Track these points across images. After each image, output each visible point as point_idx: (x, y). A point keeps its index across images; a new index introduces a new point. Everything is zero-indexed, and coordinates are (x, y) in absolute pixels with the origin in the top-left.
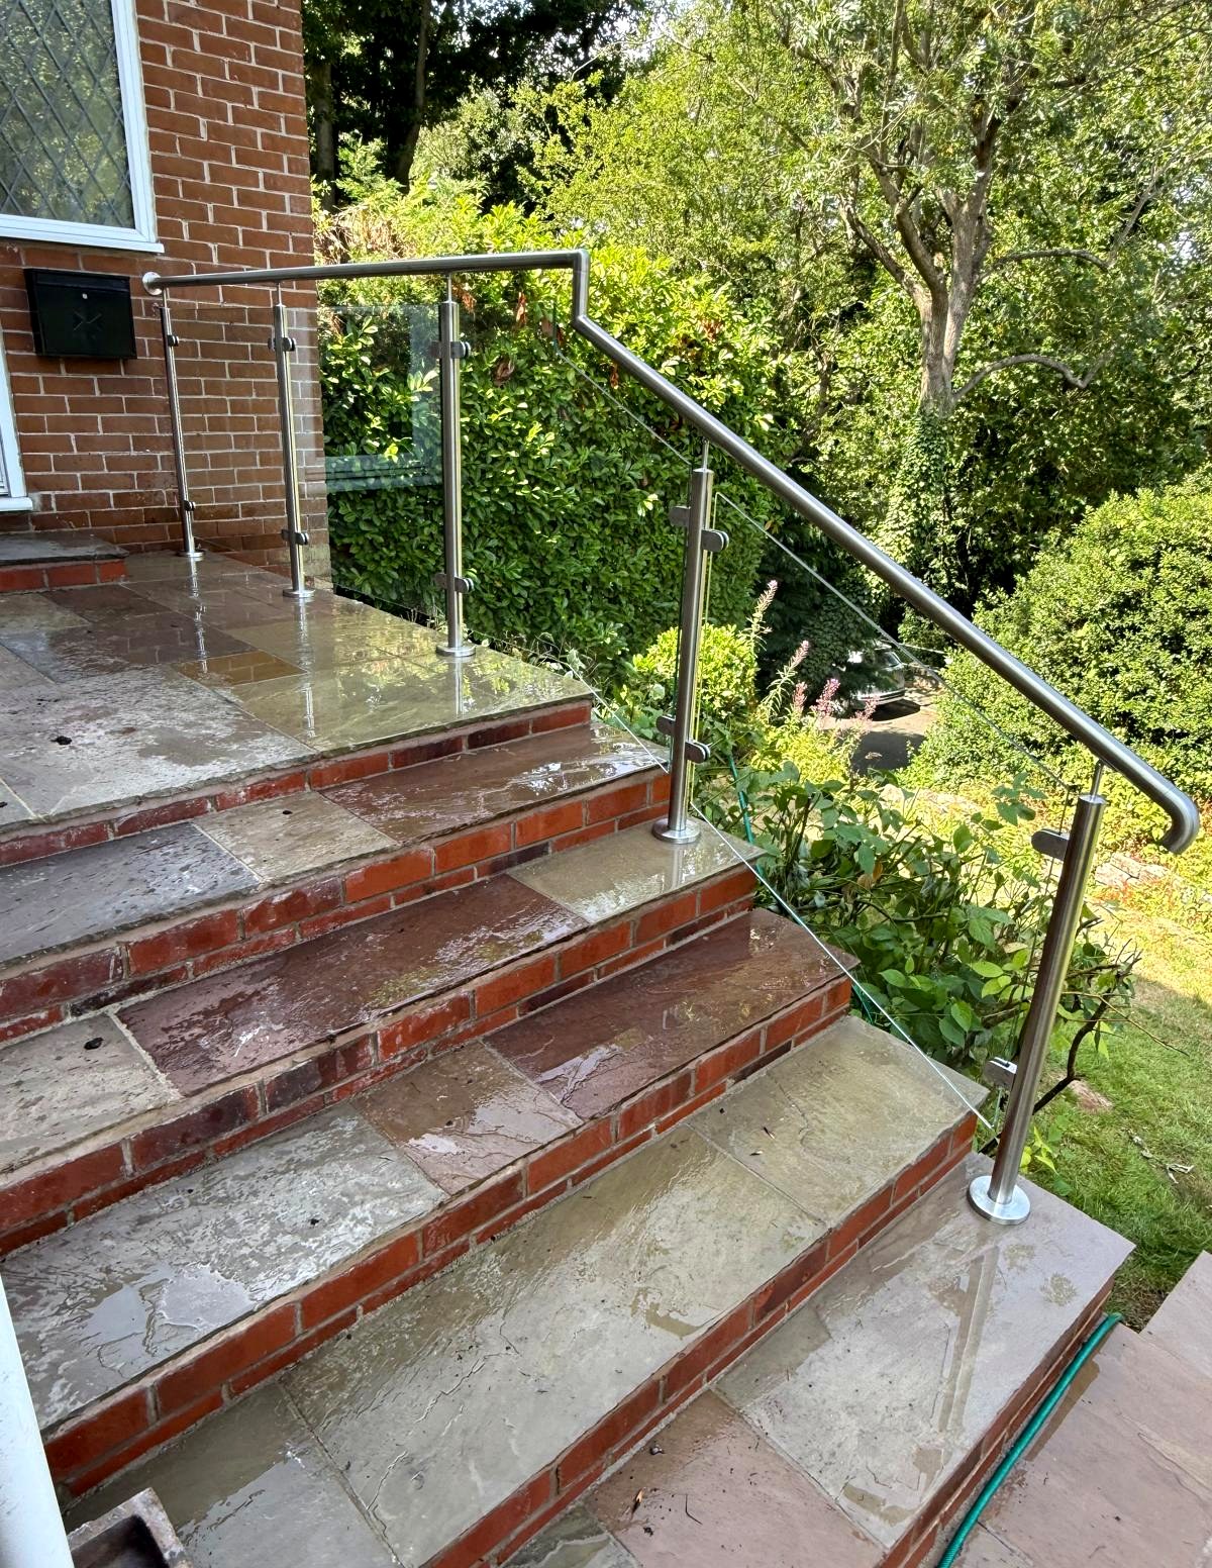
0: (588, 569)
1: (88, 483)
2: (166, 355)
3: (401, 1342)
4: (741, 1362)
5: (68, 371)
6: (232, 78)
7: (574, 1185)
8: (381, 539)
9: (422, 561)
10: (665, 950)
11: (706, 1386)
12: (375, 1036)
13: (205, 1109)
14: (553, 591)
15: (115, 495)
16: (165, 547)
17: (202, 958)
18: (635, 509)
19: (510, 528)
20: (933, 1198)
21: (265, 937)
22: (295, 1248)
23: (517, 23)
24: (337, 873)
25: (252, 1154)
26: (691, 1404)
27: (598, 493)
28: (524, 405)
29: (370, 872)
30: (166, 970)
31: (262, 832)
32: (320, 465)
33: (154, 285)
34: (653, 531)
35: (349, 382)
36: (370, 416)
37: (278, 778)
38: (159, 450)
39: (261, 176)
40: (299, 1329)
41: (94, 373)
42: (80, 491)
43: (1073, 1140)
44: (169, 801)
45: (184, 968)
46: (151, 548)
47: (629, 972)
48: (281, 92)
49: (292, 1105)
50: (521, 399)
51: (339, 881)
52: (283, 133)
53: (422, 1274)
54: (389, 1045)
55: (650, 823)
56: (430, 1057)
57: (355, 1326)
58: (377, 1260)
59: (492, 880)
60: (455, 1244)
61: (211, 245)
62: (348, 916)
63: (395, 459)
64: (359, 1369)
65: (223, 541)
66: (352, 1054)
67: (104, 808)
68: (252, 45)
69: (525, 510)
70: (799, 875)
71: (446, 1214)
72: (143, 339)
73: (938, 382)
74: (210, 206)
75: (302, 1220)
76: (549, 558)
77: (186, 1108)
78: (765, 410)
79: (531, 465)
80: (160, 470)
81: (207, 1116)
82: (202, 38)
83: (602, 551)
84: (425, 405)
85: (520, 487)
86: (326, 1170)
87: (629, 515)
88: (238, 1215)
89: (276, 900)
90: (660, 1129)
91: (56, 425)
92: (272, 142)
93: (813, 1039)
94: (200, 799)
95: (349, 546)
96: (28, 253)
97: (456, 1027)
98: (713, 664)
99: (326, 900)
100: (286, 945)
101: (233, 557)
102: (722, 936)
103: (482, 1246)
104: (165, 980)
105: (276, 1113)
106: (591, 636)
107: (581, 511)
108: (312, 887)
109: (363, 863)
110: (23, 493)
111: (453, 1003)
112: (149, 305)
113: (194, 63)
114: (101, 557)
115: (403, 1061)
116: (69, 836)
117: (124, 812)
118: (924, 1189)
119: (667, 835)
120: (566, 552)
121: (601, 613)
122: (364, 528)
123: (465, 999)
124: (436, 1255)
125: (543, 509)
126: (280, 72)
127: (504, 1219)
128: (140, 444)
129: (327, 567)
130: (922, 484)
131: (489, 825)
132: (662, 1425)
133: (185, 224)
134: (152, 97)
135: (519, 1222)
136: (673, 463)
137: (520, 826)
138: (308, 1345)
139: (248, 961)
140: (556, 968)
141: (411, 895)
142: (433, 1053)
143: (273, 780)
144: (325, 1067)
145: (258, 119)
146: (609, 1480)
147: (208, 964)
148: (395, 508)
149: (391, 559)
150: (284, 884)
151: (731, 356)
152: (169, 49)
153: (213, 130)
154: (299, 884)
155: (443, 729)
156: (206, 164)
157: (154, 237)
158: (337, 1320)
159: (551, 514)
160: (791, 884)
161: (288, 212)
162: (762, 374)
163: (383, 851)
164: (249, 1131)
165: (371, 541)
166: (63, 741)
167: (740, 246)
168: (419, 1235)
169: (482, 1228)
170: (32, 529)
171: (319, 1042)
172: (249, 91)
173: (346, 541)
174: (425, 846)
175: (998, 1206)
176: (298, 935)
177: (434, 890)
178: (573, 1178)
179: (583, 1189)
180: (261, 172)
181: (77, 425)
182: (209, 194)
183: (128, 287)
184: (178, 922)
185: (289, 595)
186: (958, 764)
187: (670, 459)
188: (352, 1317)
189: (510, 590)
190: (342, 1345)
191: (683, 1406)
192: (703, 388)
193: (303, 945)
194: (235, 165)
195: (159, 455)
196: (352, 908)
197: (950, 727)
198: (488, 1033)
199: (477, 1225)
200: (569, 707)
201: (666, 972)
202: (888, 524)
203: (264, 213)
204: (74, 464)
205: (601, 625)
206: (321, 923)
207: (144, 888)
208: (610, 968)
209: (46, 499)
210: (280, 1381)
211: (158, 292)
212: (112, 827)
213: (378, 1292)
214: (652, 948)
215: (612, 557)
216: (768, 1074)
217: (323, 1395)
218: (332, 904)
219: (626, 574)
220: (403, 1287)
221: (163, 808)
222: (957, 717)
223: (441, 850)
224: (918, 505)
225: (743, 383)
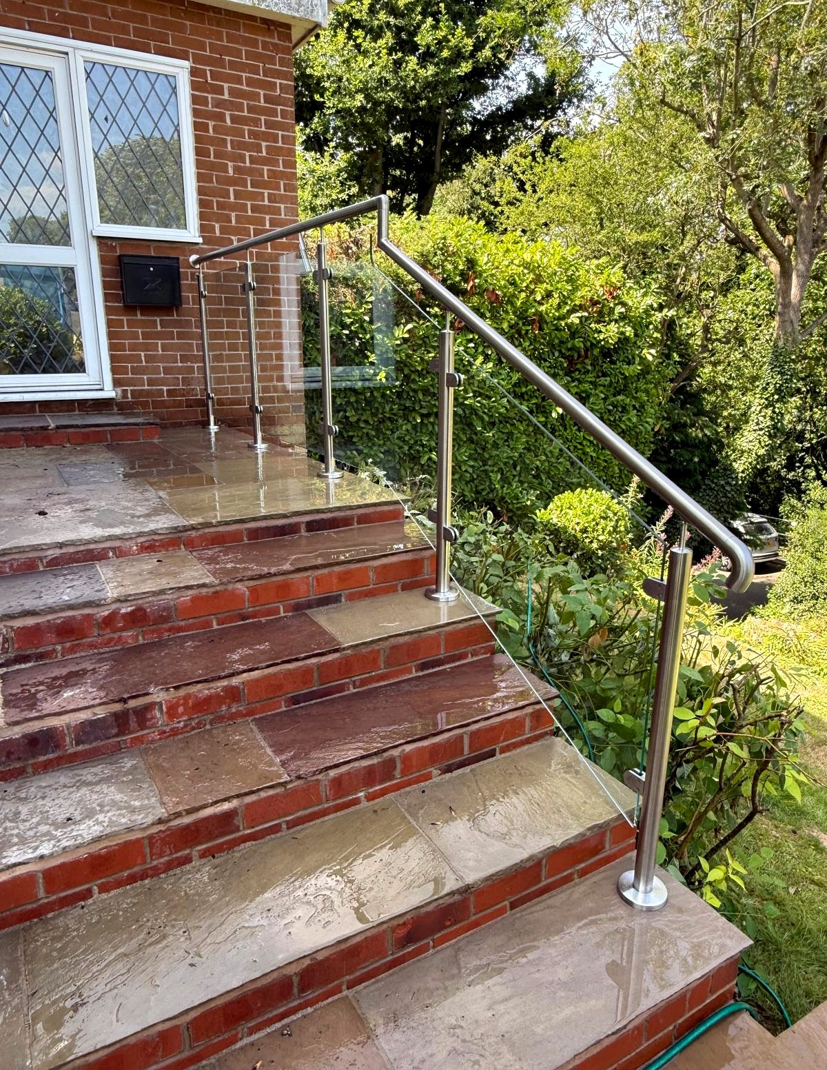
0: (516, 454)
1: (151, 382)
2: (200, 305)
3: (116, 917)
4: (381, 980)
5: (142, 315)
6: (249, 138)
7: (288, 828)
8: (373, 433)
9: (401, 448)
10: (414, 674)
11: (345, 993)
12: (160, 704)
13: (25, 736)
14: (490, 469)
15: (168, 391)
16: (197, 423)
17: (68, 645)
18: (551, 412)
19: (461, 426)
20: (588, 883)
21: (116, 636)
22: (48, 833)
23: (500, 117)
24: (170, 597)
25: (57, 774)
26: (329, 1004)
27: (525, 403)
28: (472, 345)
29: (195, 599)
30: (41, 650)
31: (135, 570)
32: (301, 372)
33: (196, 262)
34: (565, 429)
35: (356, 332)
36: (369, 354)
37: (161, 540)
38: (196, 363)
39: (266, 195)
40: (42, 893)
41: (158, 316)
42: (146, 387)
43: (813, 882)
44: (82, 548)
45: (54, 650)
46: (189, 424)
47: (381, 687)
48: (280, 144)
49: (94, 744)
50: (471, 341)
51: (172, 603)
52: (281, 169)
53: (150, 872)
54: (172, 711)
55: (425, 588)
56: (208, 727)
57: (90, 901)
58: (108, 853)
59: (293, 616)
60: (179, 854)
61: (233, 238)
62: (180, 629)
63: (384, 380)
64: (77, 930)
65: (235, 421)
66: (143, 715)
67: (35, 548)
68: (263, 118)
69: (471, 414)
70: (549, 636)
71: (168, 829)
72: (188, 295)
73: (788, 324)
74: (233, 214)
75: (61, 818)
76: (489, 446)
77: (10, 733)
78: (651, 346)
79: (476, 384)
80: (196, 375)
81: (26, 741)
82: (231, 116)
83: (527, 442)
84: (405, 346)
85: (466, 399)
86: (98, 788)
87: (547, 418)
88: (24, 810)
89: (123, 611)
90: (370, 798)
91: (133, 347)
92: (273, 174)
93: (518, 750)
94: (104, 549)
95: (352, 437)
96: (121, 246)
97: (229, 707)
98: (592, 516)
99: (161, 616)
100: (131, 643)
101: (241, 431)
102: (464, 669)
103: (204, 861)
104: (40, 656)
105: (80, 748)
106: (517, 499)
107: (512, 414)
108: (150, 605)
109: (190, 592)
110: (111, 388)
111: (225, 689)
112: (193, 274)
113: (227, 131)
114: (143, 424)
115: (185, 726)
116: (12, 565)
117: (50, 552)
118: (584, 873)
119: (434, 596)
120: (500, 442)
121: (526, 485)
122: (362, 425)
123: (236, 688)
124: (162, 860)
125: (484, 413)
126: (280, 133)
127: (223, 844)
128: (184, 359)
129: (303, 439)
130: (776, 397)
131: (291, 576)
132: (299, 1015)
133: (217, 226)
134: (199, 152)
135: (236, 849)
136: (580, 382)
137: (318, 580)
138: (50, 907)
139: (101, 651)
140: (316, 675)
141: (231, 620)
142: (211, 724)
143: (156, 541)
144: (120, 721)
145: (266, 161)
146: (242, 1048)
147: (72, 650)
148: (383, 413)
149: (380, 446)
150: (126, 601)
151: (623, 310)
152: (211, 124)
153: (236, 169)
154: (140, 602)
155: (284, 516)
156: (231, 189)
157: (197, 234)
158: (75, 893)
159: (491, 416)
160: (544, 644)
161: (283, 216)
162: (651, 323)
163: (204, 585)
164: (59, 758)
165: (367, 434)
166: (42, 513)
167: (633, 237)
168: (146, 842)
169: (204, 846)
170: (115, 409)
171: (114, 701)
172: (260, 145)
173: (351, 434)
174: (239, 585)
175: (641, 895)
176: (140, 638)
177: (248, 618)
178: (287, 822)
179: (294, 833)
180: (266, 192)
181: (146, 347)
182: (233, 207)
183: (178, 263)
184: (50, 617)
185: (252, 447)
186: (801, 601)
187: (578, 380)
188: (88, 894)
189: (460, 468)
190: (77, 912)
191: (321, 1004)
192: (600, 332)
193: (143, 645)
194: (249, 189)
195: (196, 365)
196: (183, 623)
197: (796, 573)
198: (257, 716)
199: (201, 843)
200: (386, 508)
201: (408, 688)
202: (752, 426)
203: (267, 217)
204: (144, 371)
205: (524, 492)
206: (159, 632)
207: (37, 595)
208: (363, 682)
209: (125, 392)
210: (23, 929)
211: (198, 266)
212: (42, 562)
213: (110, 879)
214: (402, 672)
215: (535, 446)
216: (471, 771)
217: (45, 943)
218: (166, 619)
219: (544, 458)
220: (132, 879)
221: (77, 552)
222: (799, 566)
223: (253, 590)
224: (774, 412)
225: (633, 328)
